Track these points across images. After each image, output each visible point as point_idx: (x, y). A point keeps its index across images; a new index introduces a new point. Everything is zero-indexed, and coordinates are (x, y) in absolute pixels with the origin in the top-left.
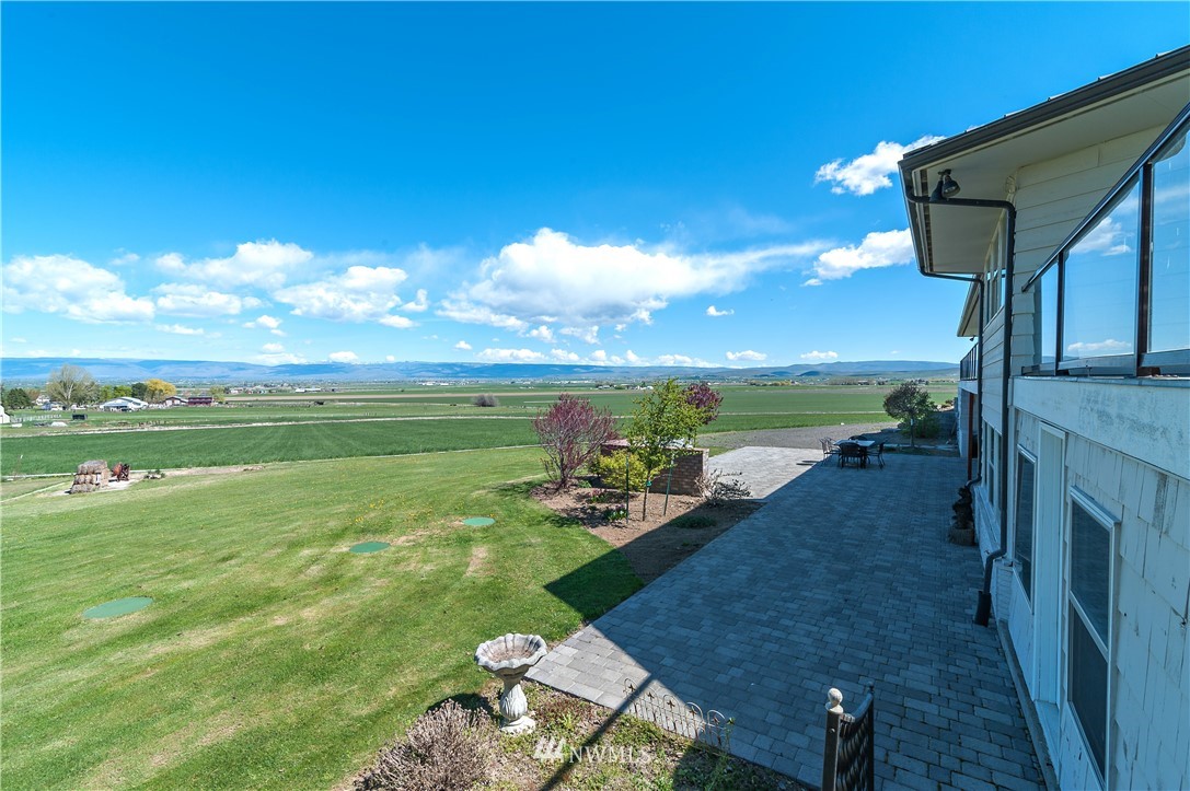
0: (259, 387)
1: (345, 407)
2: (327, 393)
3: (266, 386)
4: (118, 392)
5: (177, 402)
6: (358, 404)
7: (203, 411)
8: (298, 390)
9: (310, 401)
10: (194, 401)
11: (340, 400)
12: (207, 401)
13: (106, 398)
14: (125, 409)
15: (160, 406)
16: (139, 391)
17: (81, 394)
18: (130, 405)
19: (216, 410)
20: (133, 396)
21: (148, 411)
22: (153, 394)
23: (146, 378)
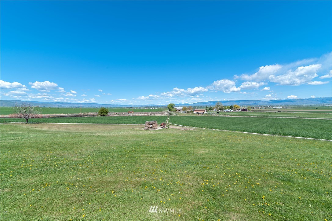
0: (263, 107)
1: (288, 113)
2: (284, 109)
3: (265, 106)
4: (228, 108)
5: (239, 110)
6: (294, 112)
7: (245, 113)
8: (274, 108)
9: (276, 111)
10: (243, 110)
11: (287, 111)
12: (246, 110)
13: (225, 109)
14: (228, 111)
15: (235, 111)
16: (231, 108)
17: (220, 108)
18: (229, 111)
19: (248, 113)
20: (230, 109)
21: (232, 112)
22: (235, 108)
23: (233, 104)
